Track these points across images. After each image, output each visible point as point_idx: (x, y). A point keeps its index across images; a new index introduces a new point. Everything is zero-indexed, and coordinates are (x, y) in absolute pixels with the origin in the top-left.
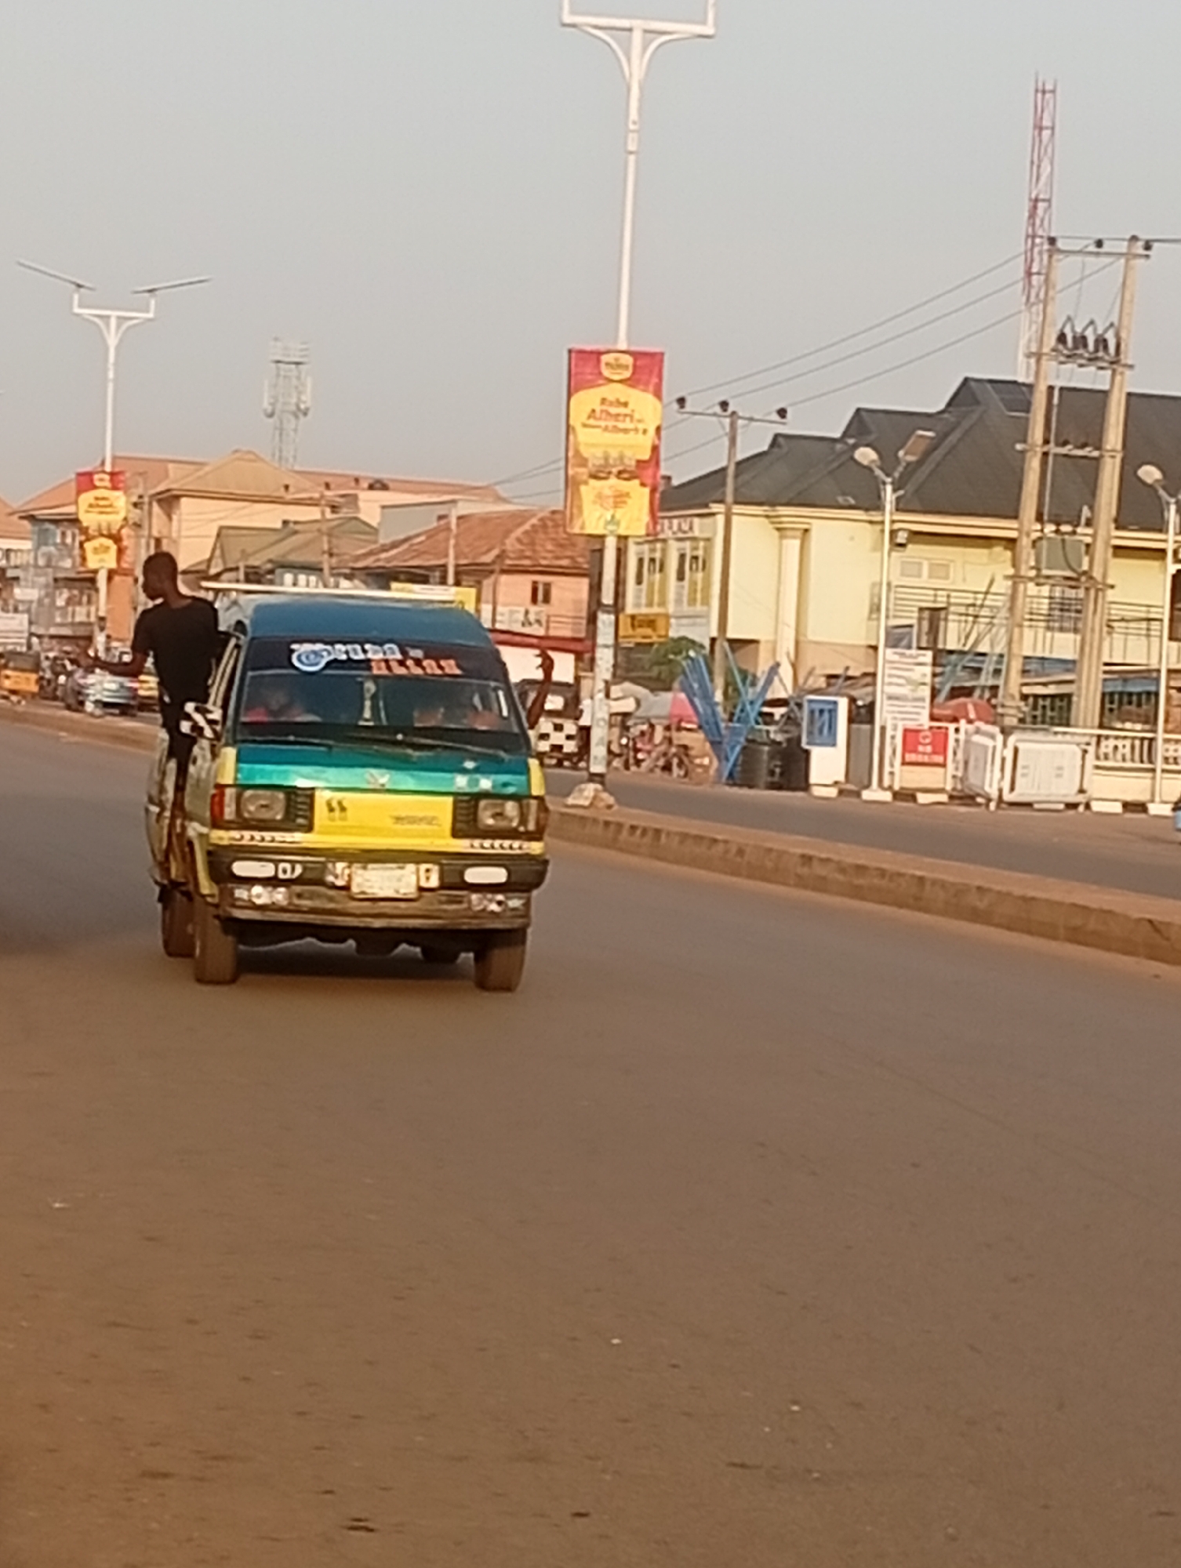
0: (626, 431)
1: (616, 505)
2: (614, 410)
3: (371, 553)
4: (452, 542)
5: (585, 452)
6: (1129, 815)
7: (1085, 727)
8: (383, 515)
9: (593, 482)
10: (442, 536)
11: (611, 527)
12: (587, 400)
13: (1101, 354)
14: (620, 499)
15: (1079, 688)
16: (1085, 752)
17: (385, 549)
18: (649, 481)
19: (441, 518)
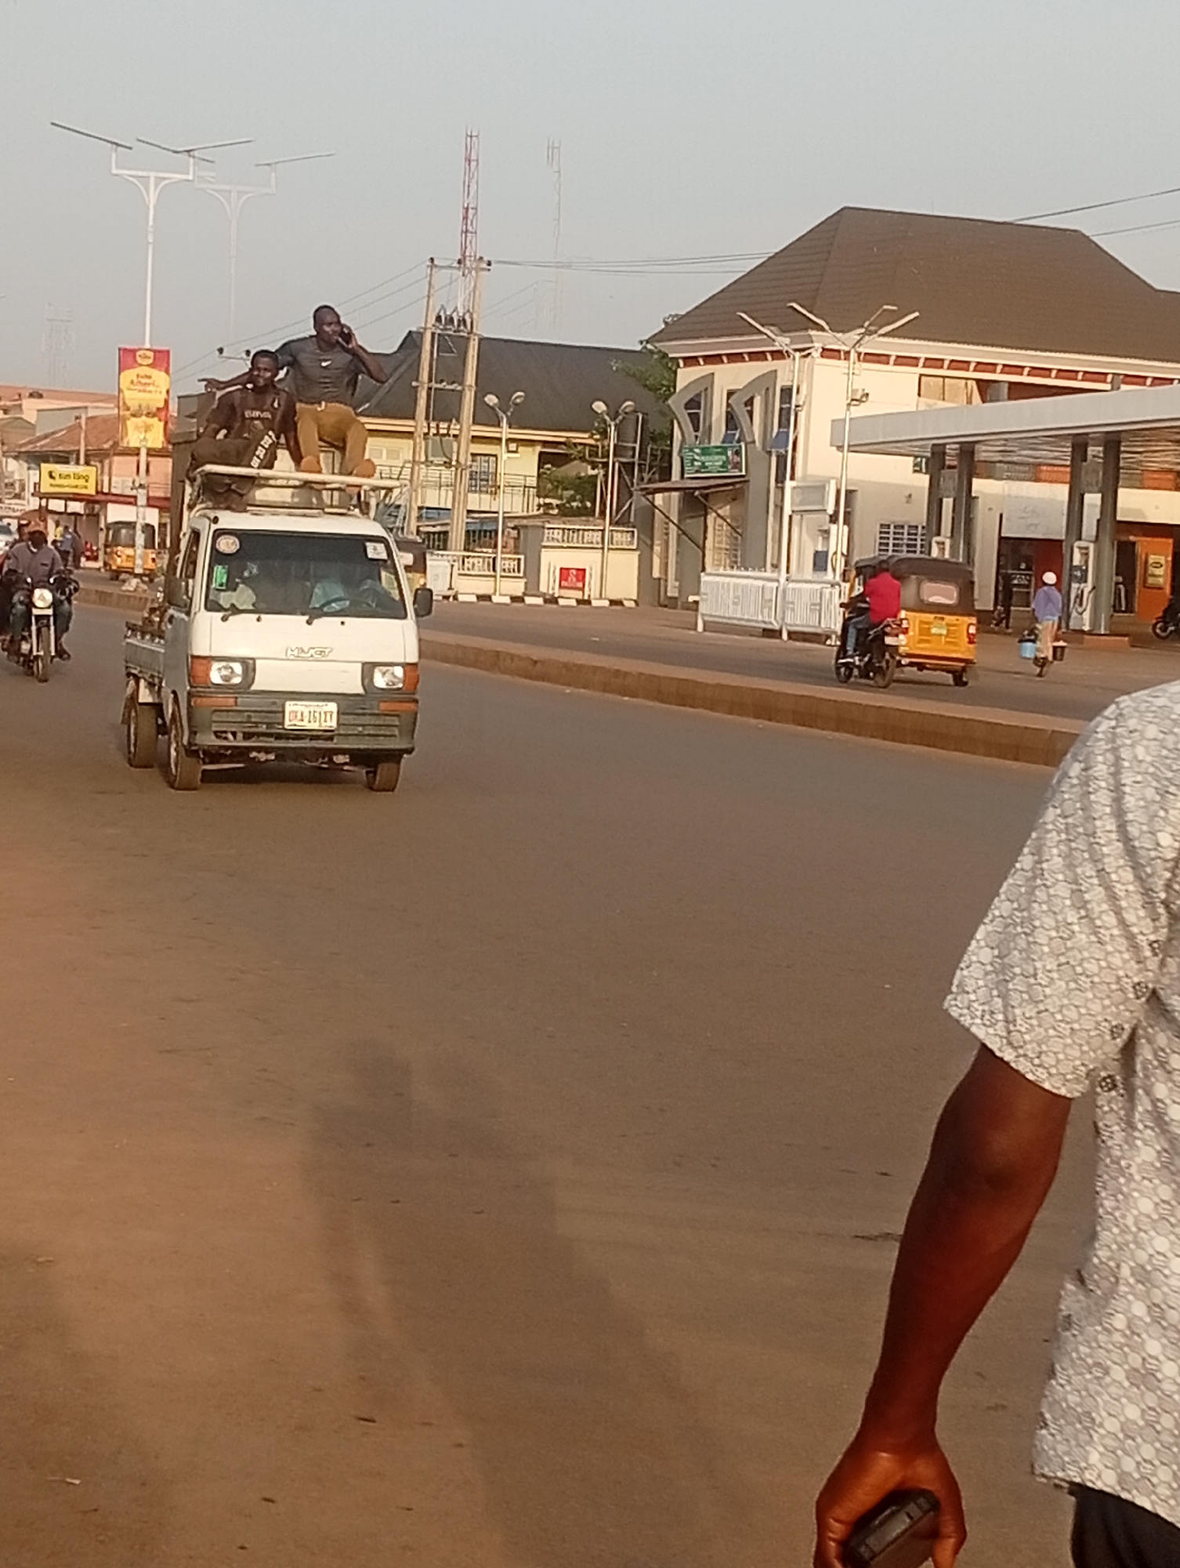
0: (150, 392)
1: (146, 431)
2: (144, 381)
3: (30, 442)
4: (83, 435)
5: (129, 403)
6: (481, 603)
7: (455, 550)
8: (38, 415)
9: (133, 419)
10: (76, 431)
11: (144, 443)
12: (129, 375)
13: (462, 328)
14: (147, 428)
15: (452, 528)
16: (452, 566)
17: (40, 439)
18: (163, 418)
19: (77, 418)
